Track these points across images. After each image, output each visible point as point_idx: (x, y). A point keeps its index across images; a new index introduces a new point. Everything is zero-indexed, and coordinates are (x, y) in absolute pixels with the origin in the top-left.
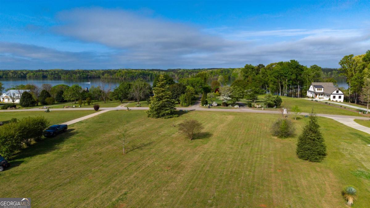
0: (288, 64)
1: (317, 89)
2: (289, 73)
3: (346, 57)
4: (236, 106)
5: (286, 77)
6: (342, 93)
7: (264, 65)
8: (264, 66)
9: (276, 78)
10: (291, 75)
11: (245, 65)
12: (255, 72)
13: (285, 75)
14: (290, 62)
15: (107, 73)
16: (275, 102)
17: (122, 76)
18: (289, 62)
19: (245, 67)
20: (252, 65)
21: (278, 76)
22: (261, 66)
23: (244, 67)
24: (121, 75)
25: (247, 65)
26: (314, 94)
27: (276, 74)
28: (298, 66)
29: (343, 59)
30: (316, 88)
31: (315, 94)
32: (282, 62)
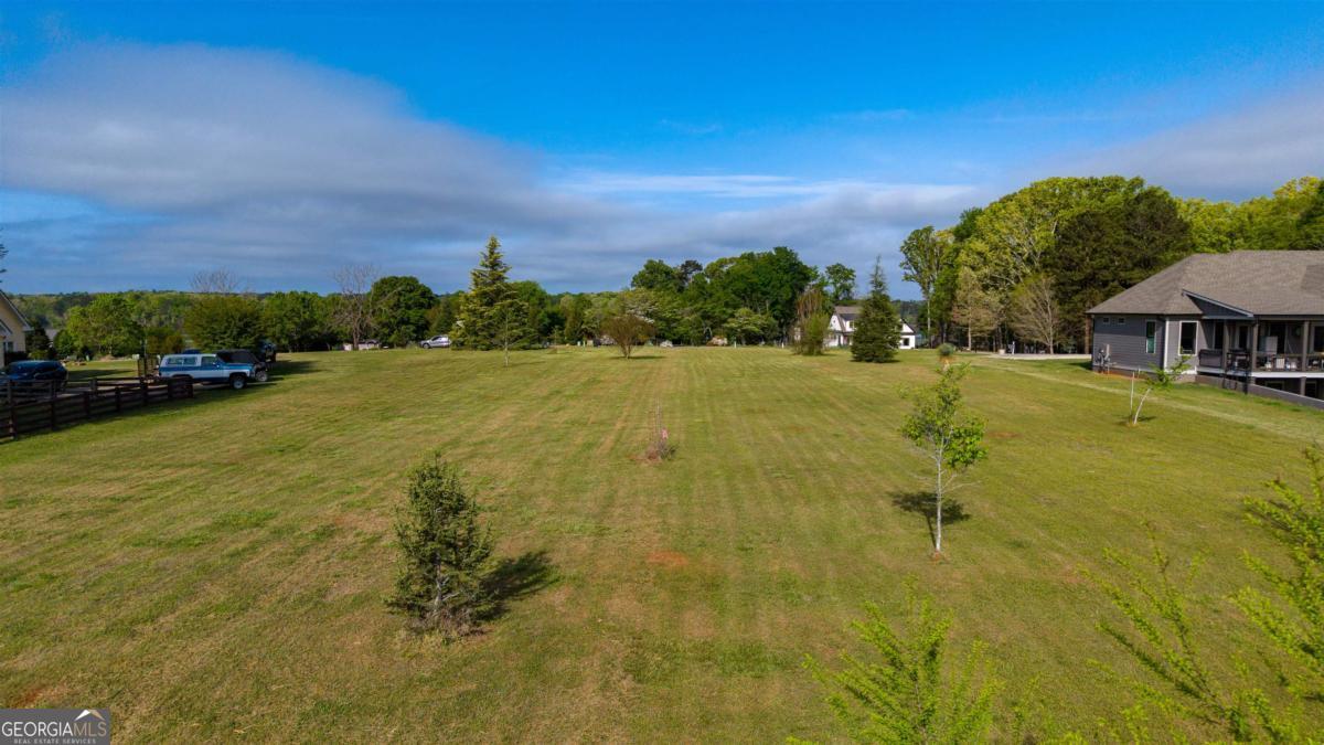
0: (769, 259)
1: (848, 323)
2: (772, 283)
3: (917, 234)
4: (666, 344)
5: (764, 293)
6: (910, 330)
7: (699, 262)
8: (698, 267)
9: (739, 296)
10: (780, 288)
11: (645, 263)
12: (675, 285)
13: (764, 289)
14: (774, 253)
15: (77, 303)
16: (763, 329)
17: (149, 316)
18: (770, 254)
19: (647, 267)
20: (665, 263)
21: (745, 291)
22: (691, 265)
23: (643, 268)
24: (142, 310)
25: (651, 262)
26: (842, 338)
27: (741, 285)
28: (795, 264)
29: (910, 239)
30: (846, 319)
31: (845, 336)
32: (751, 255)
